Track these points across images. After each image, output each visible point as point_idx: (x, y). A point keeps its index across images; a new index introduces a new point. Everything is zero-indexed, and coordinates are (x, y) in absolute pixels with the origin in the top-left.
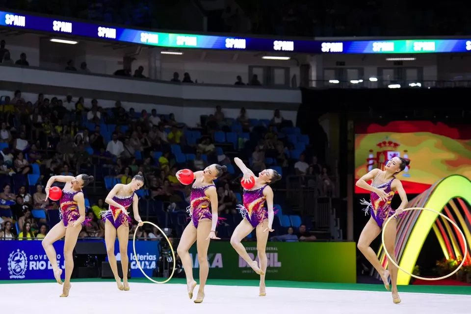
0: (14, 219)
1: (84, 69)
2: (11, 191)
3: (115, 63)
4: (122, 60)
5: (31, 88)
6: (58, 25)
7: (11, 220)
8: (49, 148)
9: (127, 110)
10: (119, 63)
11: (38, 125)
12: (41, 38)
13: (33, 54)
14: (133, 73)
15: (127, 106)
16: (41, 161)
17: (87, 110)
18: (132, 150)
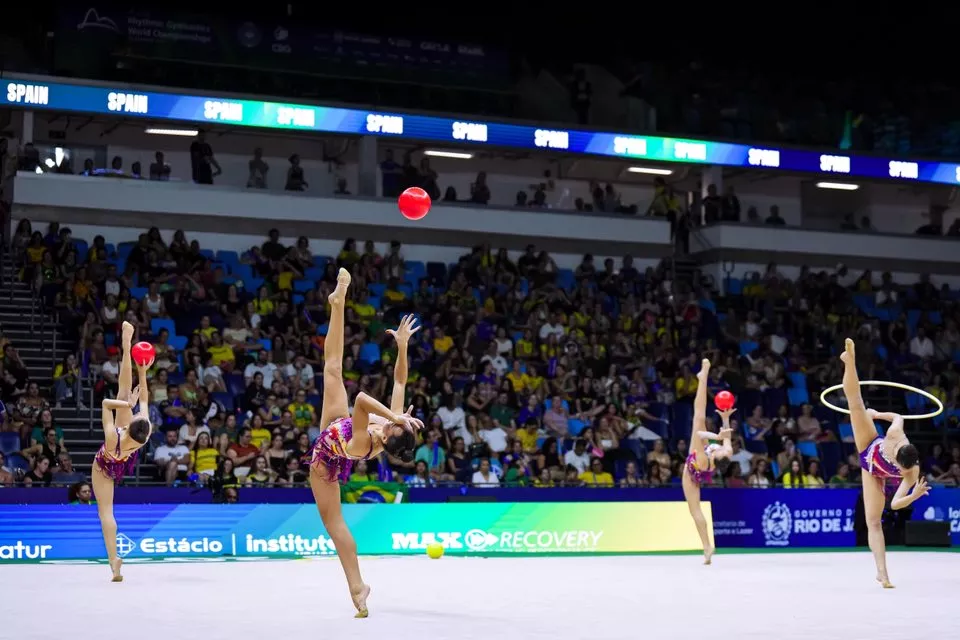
0: (770, 456)
1: (866, 227)
2: (764, 415)
3: (917, 215)
4: (927, 210)
5: (790, 258)
6: (829, 163)
7: (764, 457)
8: (820, 349)
9: (939, 286)
10: (923, 215)
11: (803, 314)
12: (802, 182)
13: (791, 207)
14: (946, 229)
15: (938, 280)
16: (807, 368)
17: (876, 289)
18: (946, 348)
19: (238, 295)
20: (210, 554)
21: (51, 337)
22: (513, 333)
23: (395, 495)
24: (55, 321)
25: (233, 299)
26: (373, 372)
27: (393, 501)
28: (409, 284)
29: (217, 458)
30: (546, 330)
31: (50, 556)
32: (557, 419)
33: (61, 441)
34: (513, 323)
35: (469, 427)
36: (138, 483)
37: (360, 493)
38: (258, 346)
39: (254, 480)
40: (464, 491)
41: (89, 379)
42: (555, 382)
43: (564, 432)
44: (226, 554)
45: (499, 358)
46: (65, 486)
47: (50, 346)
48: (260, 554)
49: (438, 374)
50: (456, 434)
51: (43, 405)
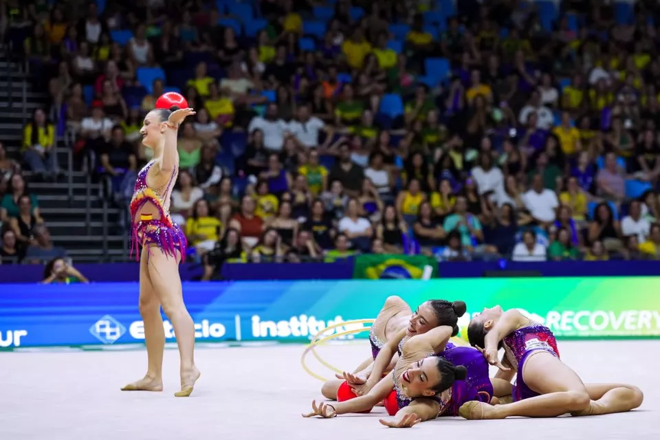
19: (236, 39)
20: (211, 339)
21: (20, 90)
22: (560, 80)
23: (423, 269)
24: (24, 70)
25: (230, 44)
26: (395, 127)
27: (420, 277)
28: (436, 24)
29: (218, 229)
30: (597, 74)
31: (25, 343)
32: (612, 180)
33: (36, 211)
34: (558, 66)
35: (507, 190)
36: (125, 258)
37: (382, 267)
38: (261, 99)
39: (261, 253)
40: (502, 264)
41: (66, 139)
42: (609, 137)
43: (620, 194)
44: (229, 338)
45: (542, 110)
46: (42, 262)
47: (19, 100)
48: (269, 338)
49: (472, 128)
50: (492, 198)
51: (13, 168)
